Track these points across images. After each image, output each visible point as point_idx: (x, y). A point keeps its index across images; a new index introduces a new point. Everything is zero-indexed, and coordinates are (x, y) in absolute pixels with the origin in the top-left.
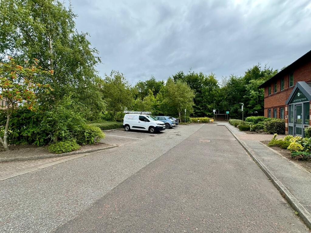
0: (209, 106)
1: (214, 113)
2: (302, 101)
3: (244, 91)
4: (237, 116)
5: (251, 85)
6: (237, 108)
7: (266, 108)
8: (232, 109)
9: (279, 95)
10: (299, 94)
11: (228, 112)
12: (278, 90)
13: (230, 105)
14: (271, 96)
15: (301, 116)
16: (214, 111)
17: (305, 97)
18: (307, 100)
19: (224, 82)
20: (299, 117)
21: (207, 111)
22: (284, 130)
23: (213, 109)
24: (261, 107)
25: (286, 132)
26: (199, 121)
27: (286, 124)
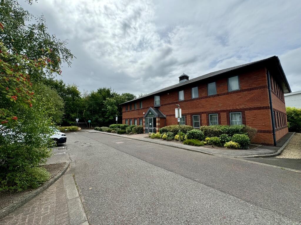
0: (73, 116)
1: (77, 122)
2: (152, 116)
3: (101, 105)
4: (97, 124)
5: (107, 101)
6: (97, 118)
7: (124, 119)
8: (94, 118)
9: (134, 111)
10: (150, 113)
11: (89, 121)
12: (133, 109)
13: (91, 114)
14: (128, 111)
15: (152, 123)
16: (77, 120)
17: (153, 115)
18: (154, 116)
19: (85, 95)
20: (150, 124)
21: (69, 120)
22: (143, 131)
23: (76, 118)
24: (113, 117)
25: (144, 132)
26: (66, 130)
27: (144, 128)
